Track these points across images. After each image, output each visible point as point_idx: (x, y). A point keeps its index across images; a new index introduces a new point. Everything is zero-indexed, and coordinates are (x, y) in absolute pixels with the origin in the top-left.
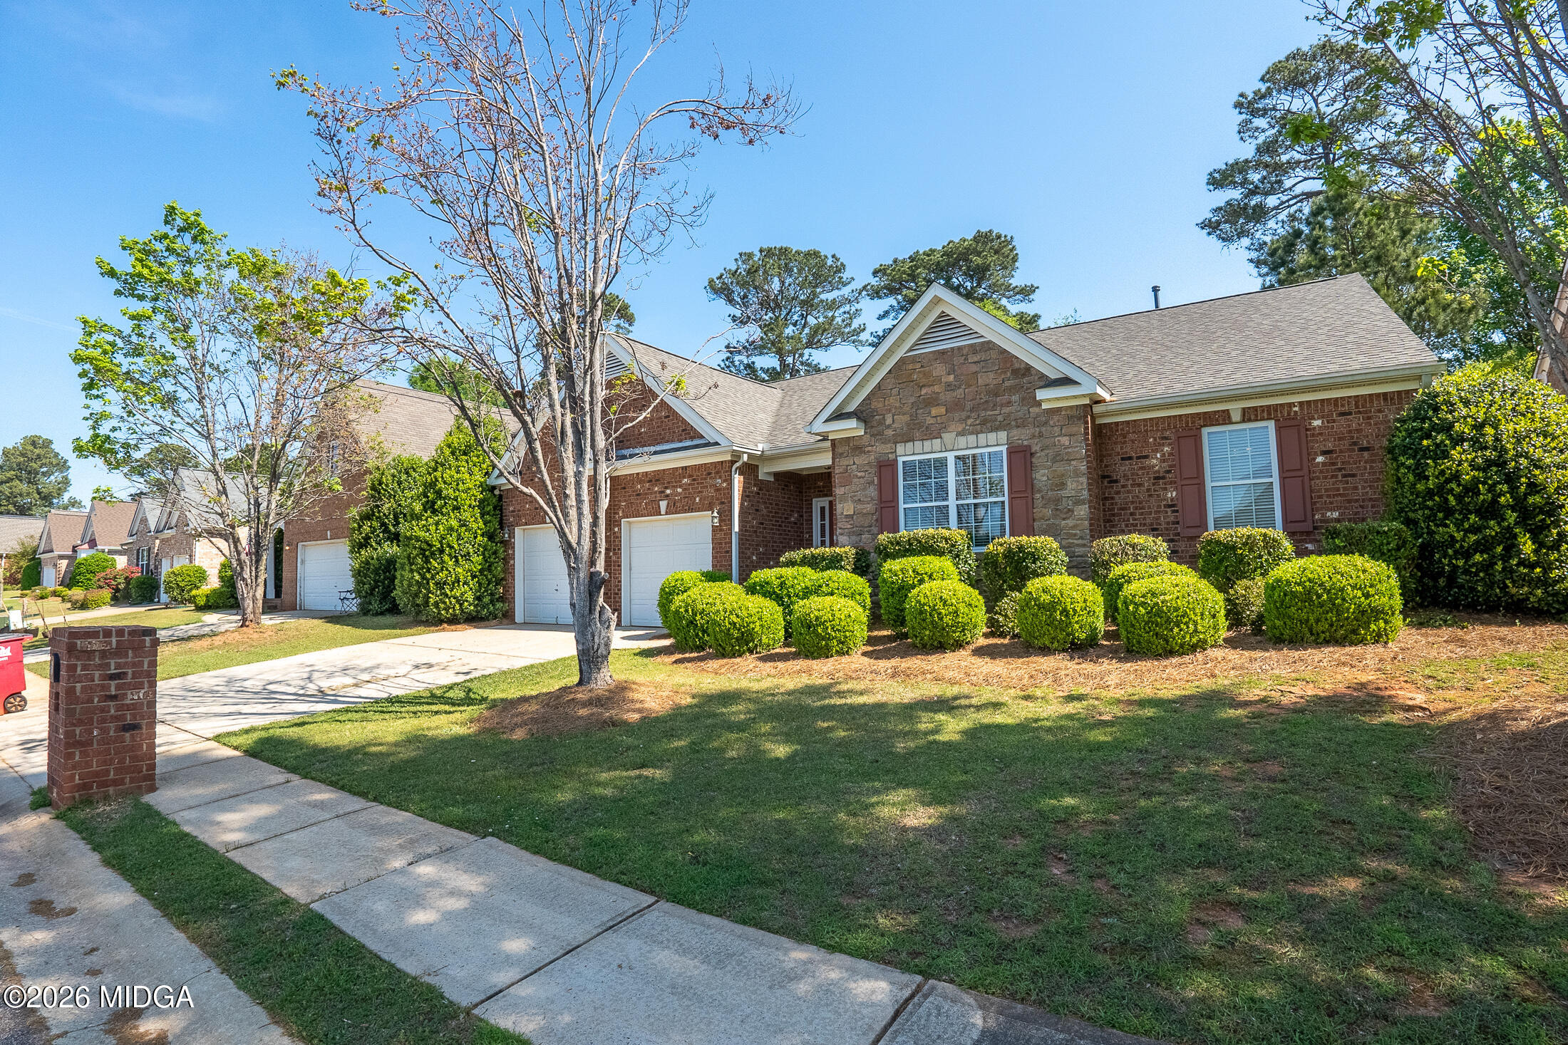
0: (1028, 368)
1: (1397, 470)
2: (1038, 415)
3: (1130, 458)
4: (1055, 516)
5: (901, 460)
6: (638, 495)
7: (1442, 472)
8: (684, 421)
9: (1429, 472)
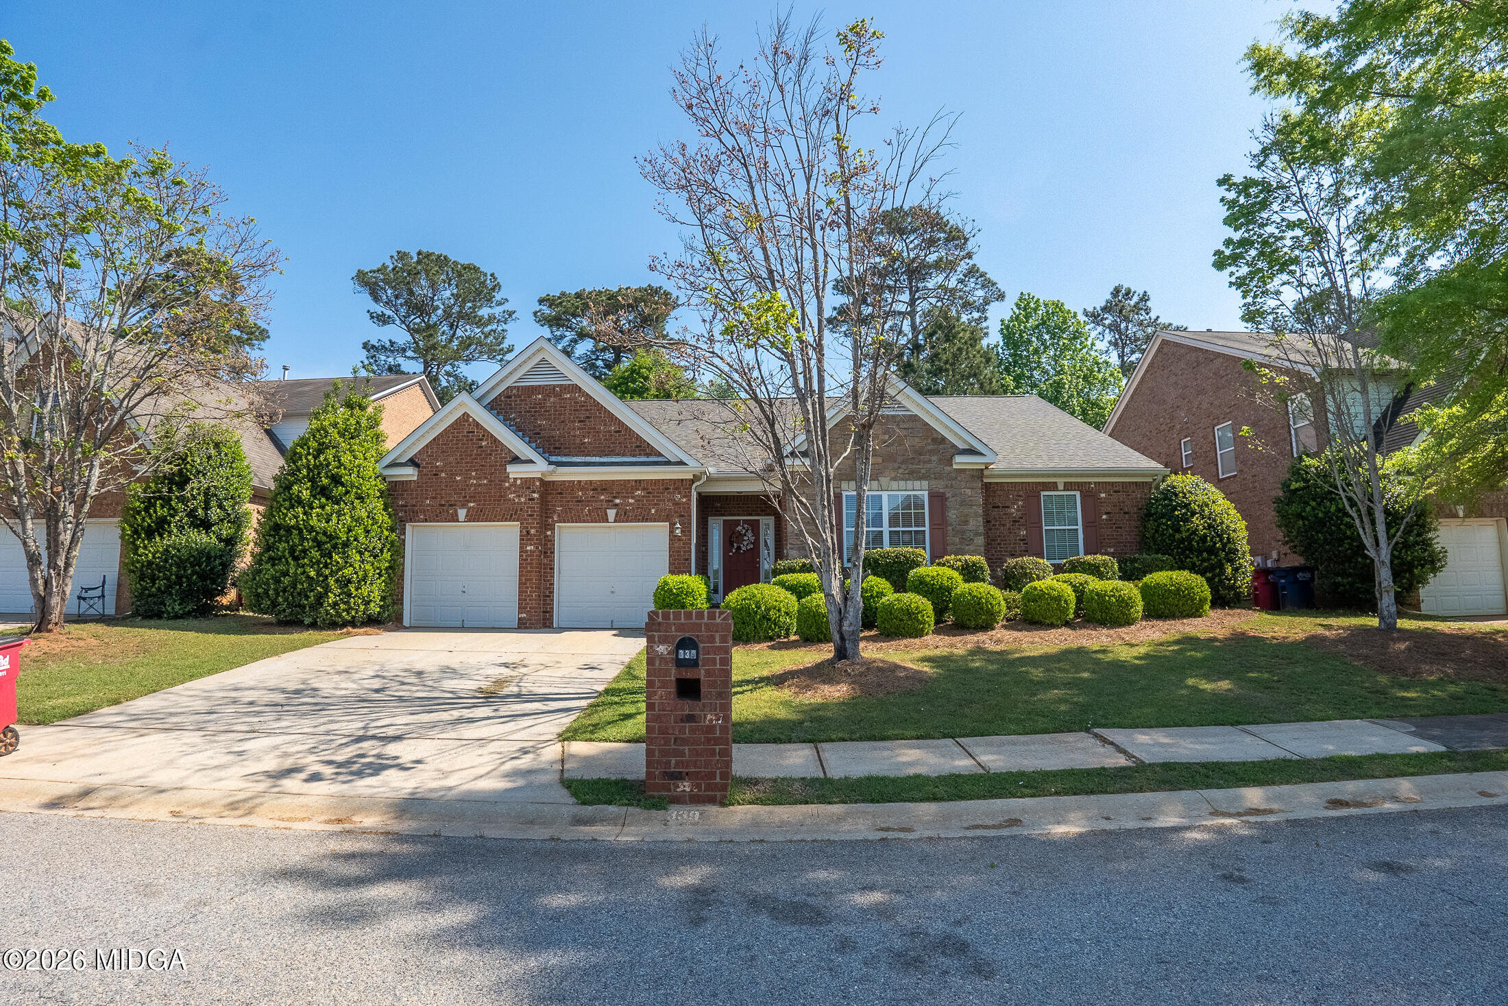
0: (944, 439)
1: (1158, 526)
2: (950, 473)
3: (998, 507)
4: (961, 543)
5: (844, 494)
6: (578, 501)
7: (1188, 529)
8: (638, 438)
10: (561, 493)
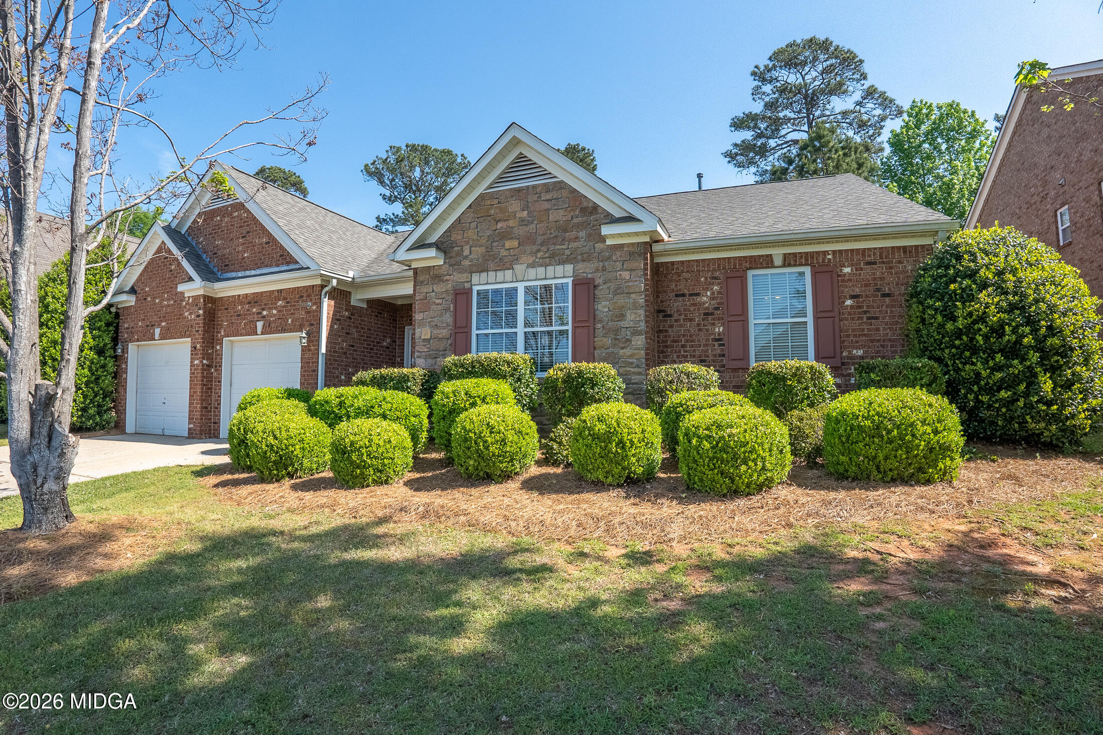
0: (596, 207)
1: (924, 312)
2: (602, 251)
3: (683, 295)
4: (614, 346)
5: (475, 289)
6: (238, 315)
7: (970, 314)
8: (282, 247)
9: (959, 313)
10: (227, 309)
